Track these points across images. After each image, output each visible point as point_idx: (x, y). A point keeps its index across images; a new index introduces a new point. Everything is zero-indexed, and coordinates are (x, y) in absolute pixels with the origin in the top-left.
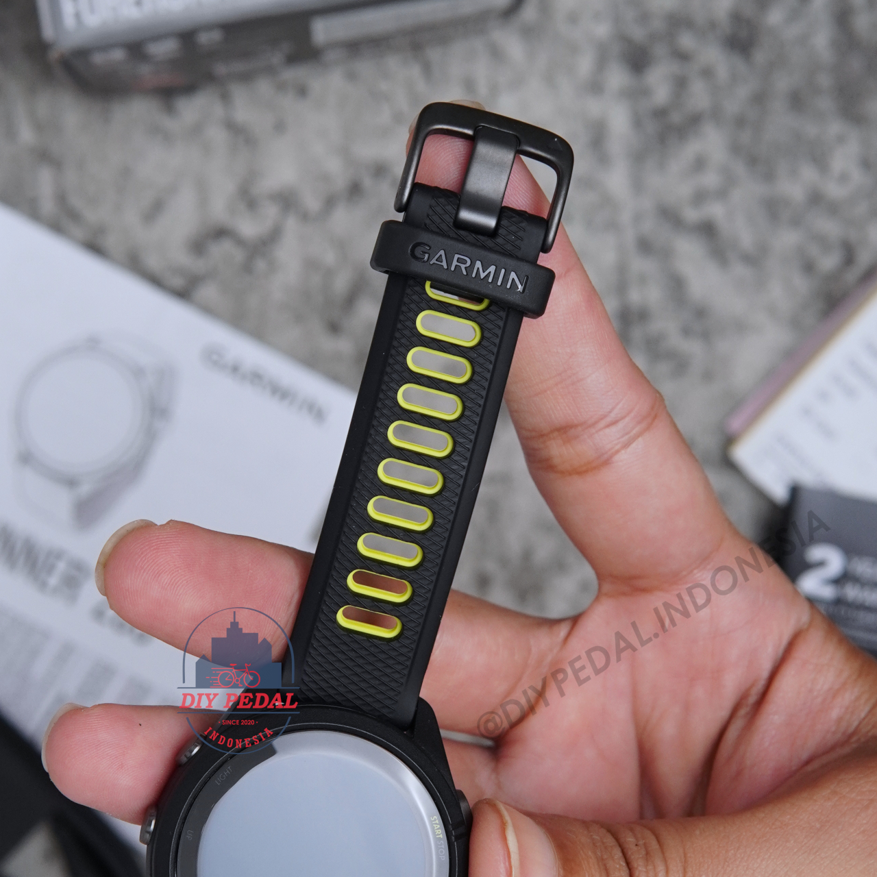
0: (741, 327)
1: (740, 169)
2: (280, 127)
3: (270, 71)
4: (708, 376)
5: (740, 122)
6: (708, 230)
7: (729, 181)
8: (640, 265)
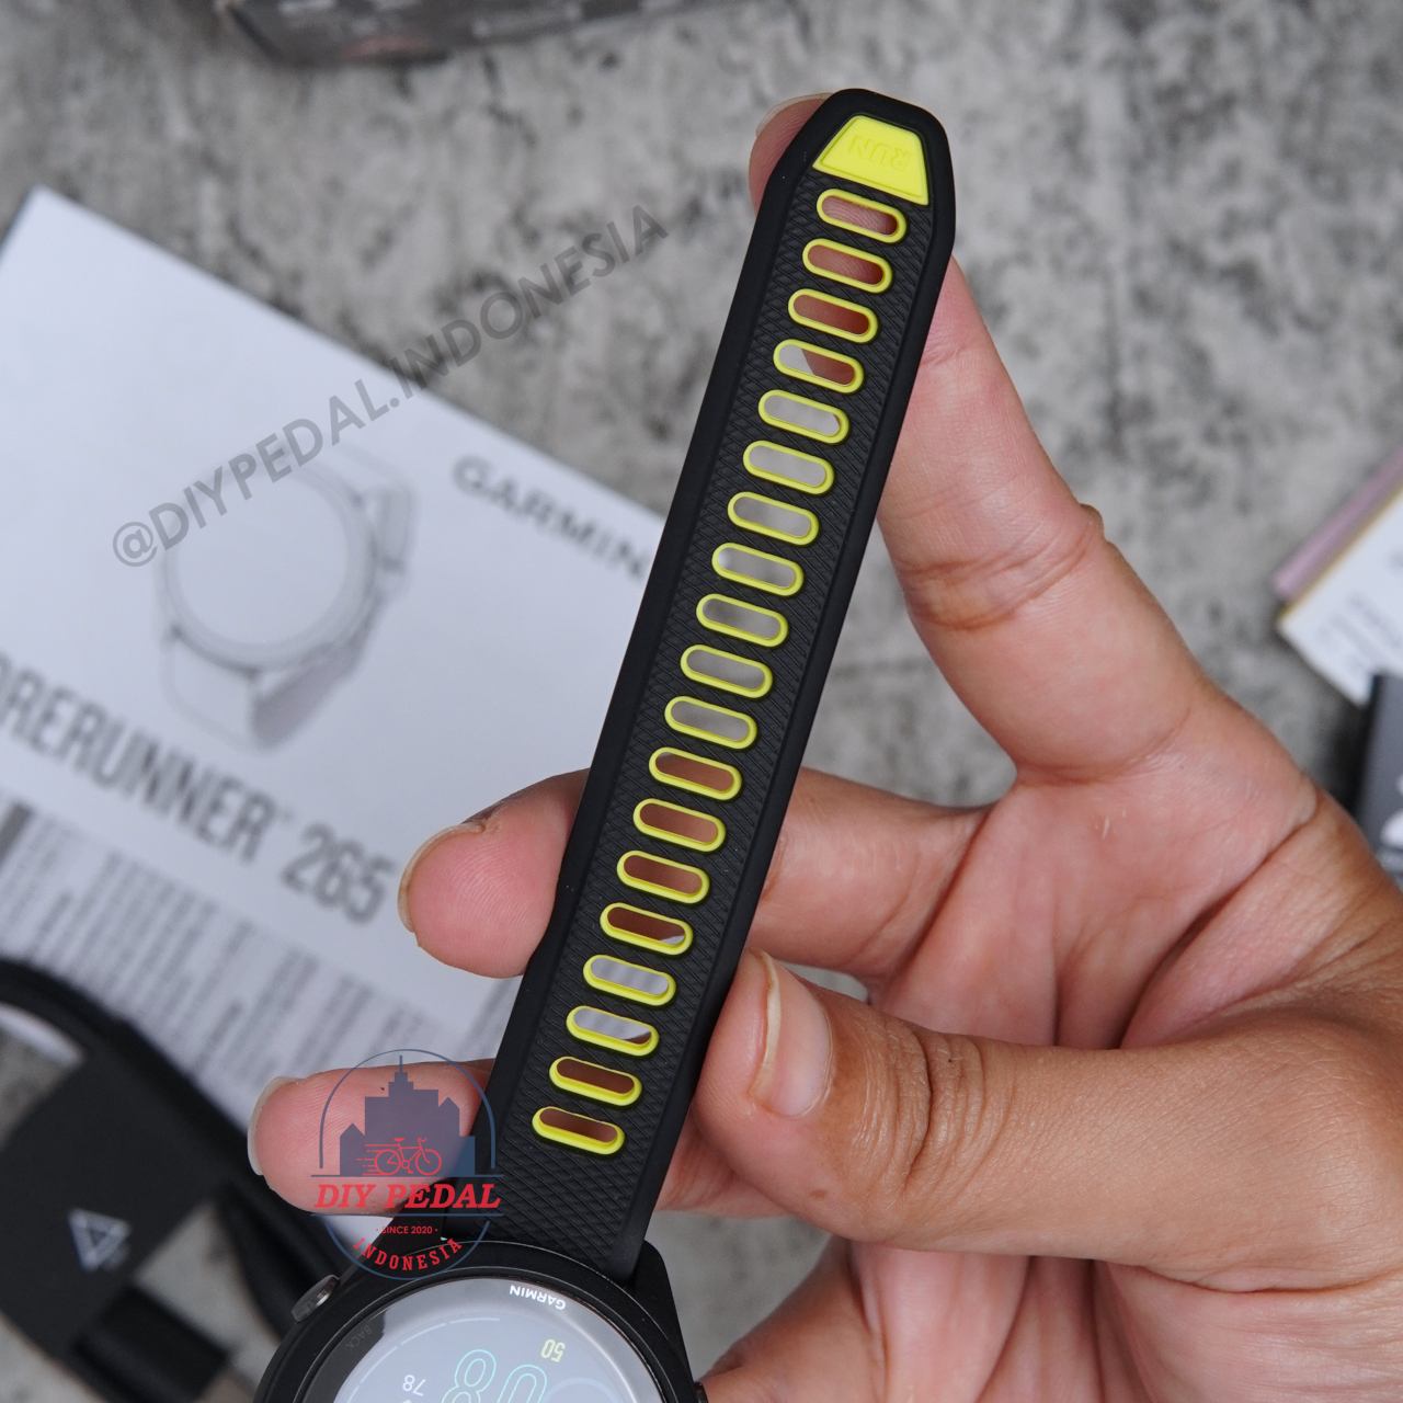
0: (1296, 429)
1: (1294, 182)
2: (575, 115)
3: (561, 28)
4: (1244, 506)
5: (1295, 108)
6: (1244, 276)
7: (1280, 202)
8: (1137, 331)
